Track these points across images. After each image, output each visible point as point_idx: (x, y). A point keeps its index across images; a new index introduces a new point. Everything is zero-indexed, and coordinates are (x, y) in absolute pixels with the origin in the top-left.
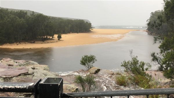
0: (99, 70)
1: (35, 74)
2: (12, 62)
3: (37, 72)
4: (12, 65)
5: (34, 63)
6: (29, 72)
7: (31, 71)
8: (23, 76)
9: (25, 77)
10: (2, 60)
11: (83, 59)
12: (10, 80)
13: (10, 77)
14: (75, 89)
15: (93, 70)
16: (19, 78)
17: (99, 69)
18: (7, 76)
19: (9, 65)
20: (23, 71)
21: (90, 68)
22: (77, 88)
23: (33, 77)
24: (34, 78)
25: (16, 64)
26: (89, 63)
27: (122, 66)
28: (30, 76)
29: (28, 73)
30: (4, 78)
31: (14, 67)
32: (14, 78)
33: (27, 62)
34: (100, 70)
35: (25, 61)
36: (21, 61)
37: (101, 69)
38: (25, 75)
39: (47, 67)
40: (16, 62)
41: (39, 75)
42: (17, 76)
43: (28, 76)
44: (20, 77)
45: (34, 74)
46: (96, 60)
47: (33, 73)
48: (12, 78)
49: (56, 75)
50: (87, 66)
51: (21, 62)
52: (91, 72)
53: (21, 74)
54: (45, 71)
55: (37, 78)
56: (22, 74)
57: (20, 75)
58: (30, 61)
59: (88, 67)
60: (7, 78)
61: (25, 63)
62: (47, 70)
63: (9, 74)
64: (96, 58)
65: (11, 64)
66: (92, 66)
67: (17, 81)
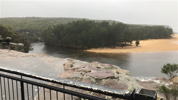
2: (99, 65)
3: (121, 76)
5: (116, 68)
6: (115, 76)
7: (116, 75)
8: (110, 79)
9: (112, 80)
10: (92, 63)
11: (165, 67)
12: (100, 81)
13: (100, 78)
14: (160, 99)
15: (176, 80)
18: (98, 78)
19: (98, 68)
20: (110, 75)
21: (174, 77)
22: (162, 98)
23: (118, 80)
24: (119, 82)
25: (102, 67)
26: (172, 72)
28: (116, 80)
29: (114, 77)
30: (96, 79)
31: (102, 69)
32: (103, 80)
33: (111, 66)
35: (109, 65)
36: (106, 65)
38: (112, 78)
39: (129, 72)
40: (103, 66)
41: (123, 79)
42: (106, 79)
43: (114, 79)
44: (108, 79)
45: (119, 78)
47: (118, 78)
48: (101, 79)
49: (137, 81)
50: (169, 75)
51: (107, 65)
52: (175, 82)
53: (108, 77)
54: (128, 76)
55: (122, 82)
56: (110, 77)
57: (108, 78)
58: (113, 65)
59: (171, 76)
60: (98, 79)
61: (110, 67)
62: (129, 75)
63: (100, 76)
65: (99, 67)
66: (176, 75)
67: (105, 83)
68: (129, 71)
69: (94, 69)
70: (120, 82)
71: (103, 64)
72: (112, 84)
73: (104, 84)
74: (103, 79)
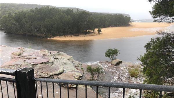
0: (120, 62)
1: (55, 63)
2: (46, 52)
3: (57, 61)
4: (46, 55)
5: (63, 54)
6: (50, 62)
7: (52, 60)
8: (44, 64)
9: (46, 65)
10: (41, 51)
12: (35, 66)
13: (35, 64)
15: (115, 62)
16: (41, 65)
17: (121, 61)
19: (44, 55)
22: (82, 75)
23: (52, 65)
26: (113, 56)
27: (138, 60)
28: (49, 64)
29: (48, 62)
30: (32, 65)
32: (38, 65)
33: (58, 53)
34: (122, 62)
35: (56, 52)
36: (54, 52)
37: (122, 61)
39: (72, 57)
41: (57, 64)
42: (40, 64)
44: (42, 64)
45: (53, 63)
46: (119, 53)
49: (80, 64)
55: (55, 66)
57: (42, 63)
58: (61, 52)
59: (112, 59)
60: (33, 64)
61: (56, 54)
62: (71, 60)
63: (36, 62)
66: (116, 58)
67: (39, 67)
69: (40, 57)
70: (54, 66)
71: (50, 52)
72: (44, 68)
73: (38, 68)
74: (38, 64)
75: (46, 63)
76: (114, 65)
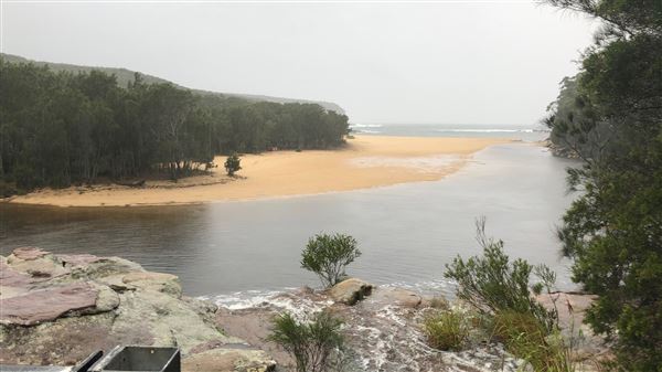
0: (367, 290)
1: (124, 311)
2: (45, 263)
3: (129, 302)
4: (47, 275)
5: (125, 266)
6: (101, 305)
7: (106, 298)
8: (75, 319)
9: (83, 322)
10: (12, 256)
11: (312, 247)
12: (27, 333)
13: (27, 323)
14: (266, 367)
15: (345, 290)
16: (59, 327)
17: (368, 284)
18: (18, 321)
19: (37, 275)
20: (79, 301)
21: (337, 281)
22: (273, 362)
23: (114, 320)
24: (120, 325)
25: (60, 269)
26: (332, 264)
27: (447, 276)
28: (102, 320)
29: (94, 306)
30: (8, 328)
31: (54, 280)
32: (43, 326)
33: (102, 261)
34: (370, 288)
35: (95, 258)
36: (80, 258)
37: (373, 285)
38: (84, 314)
39: (174, 280)
40: (64, 263)
41: (136, 314)
42: (54, 320)
43: (94, 317)
44: (65, 321)
45: (117, 312)
46: (358, 253)
47: (116, 308)
48: (34, 325)
49: (209, 311)
50: (325, 274)
51: (83, 261)
52: (340, 298)
53: (67, 312)
54: (165, 298)
55: (128, 326)
56: (75, 310)
57: (64, 316)
58: (114, 259)
59: (330, 280)
60: (15, 325)
61: (95, 267)
62: (174, 292)
63: (28, 311)
64: (357, 247)
65: (42, 270)
66: (344, 274)
67: (50, 338)
68: (174, 277)
69: (17, 284)
70: (123, 324)
71: (66, 258)
72: (81, 339)
73: (46, 344)
74: (42, 322)
75: (85, 312)
76: (345, 303)
